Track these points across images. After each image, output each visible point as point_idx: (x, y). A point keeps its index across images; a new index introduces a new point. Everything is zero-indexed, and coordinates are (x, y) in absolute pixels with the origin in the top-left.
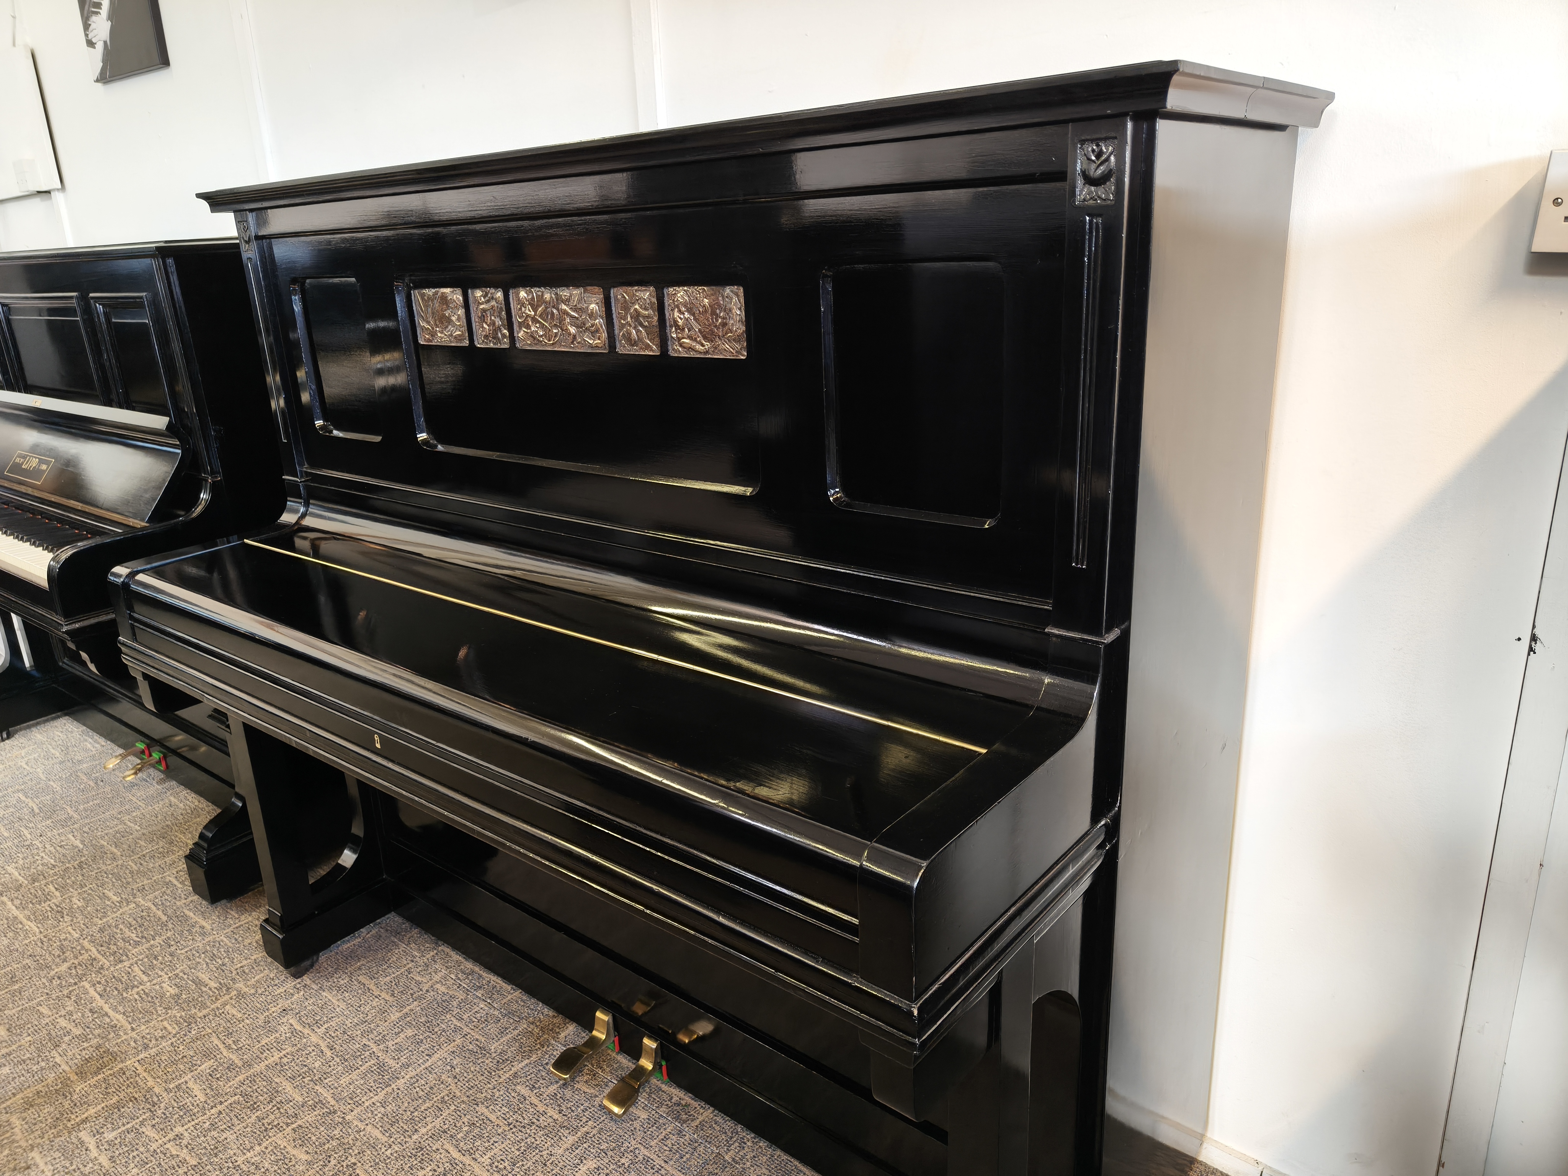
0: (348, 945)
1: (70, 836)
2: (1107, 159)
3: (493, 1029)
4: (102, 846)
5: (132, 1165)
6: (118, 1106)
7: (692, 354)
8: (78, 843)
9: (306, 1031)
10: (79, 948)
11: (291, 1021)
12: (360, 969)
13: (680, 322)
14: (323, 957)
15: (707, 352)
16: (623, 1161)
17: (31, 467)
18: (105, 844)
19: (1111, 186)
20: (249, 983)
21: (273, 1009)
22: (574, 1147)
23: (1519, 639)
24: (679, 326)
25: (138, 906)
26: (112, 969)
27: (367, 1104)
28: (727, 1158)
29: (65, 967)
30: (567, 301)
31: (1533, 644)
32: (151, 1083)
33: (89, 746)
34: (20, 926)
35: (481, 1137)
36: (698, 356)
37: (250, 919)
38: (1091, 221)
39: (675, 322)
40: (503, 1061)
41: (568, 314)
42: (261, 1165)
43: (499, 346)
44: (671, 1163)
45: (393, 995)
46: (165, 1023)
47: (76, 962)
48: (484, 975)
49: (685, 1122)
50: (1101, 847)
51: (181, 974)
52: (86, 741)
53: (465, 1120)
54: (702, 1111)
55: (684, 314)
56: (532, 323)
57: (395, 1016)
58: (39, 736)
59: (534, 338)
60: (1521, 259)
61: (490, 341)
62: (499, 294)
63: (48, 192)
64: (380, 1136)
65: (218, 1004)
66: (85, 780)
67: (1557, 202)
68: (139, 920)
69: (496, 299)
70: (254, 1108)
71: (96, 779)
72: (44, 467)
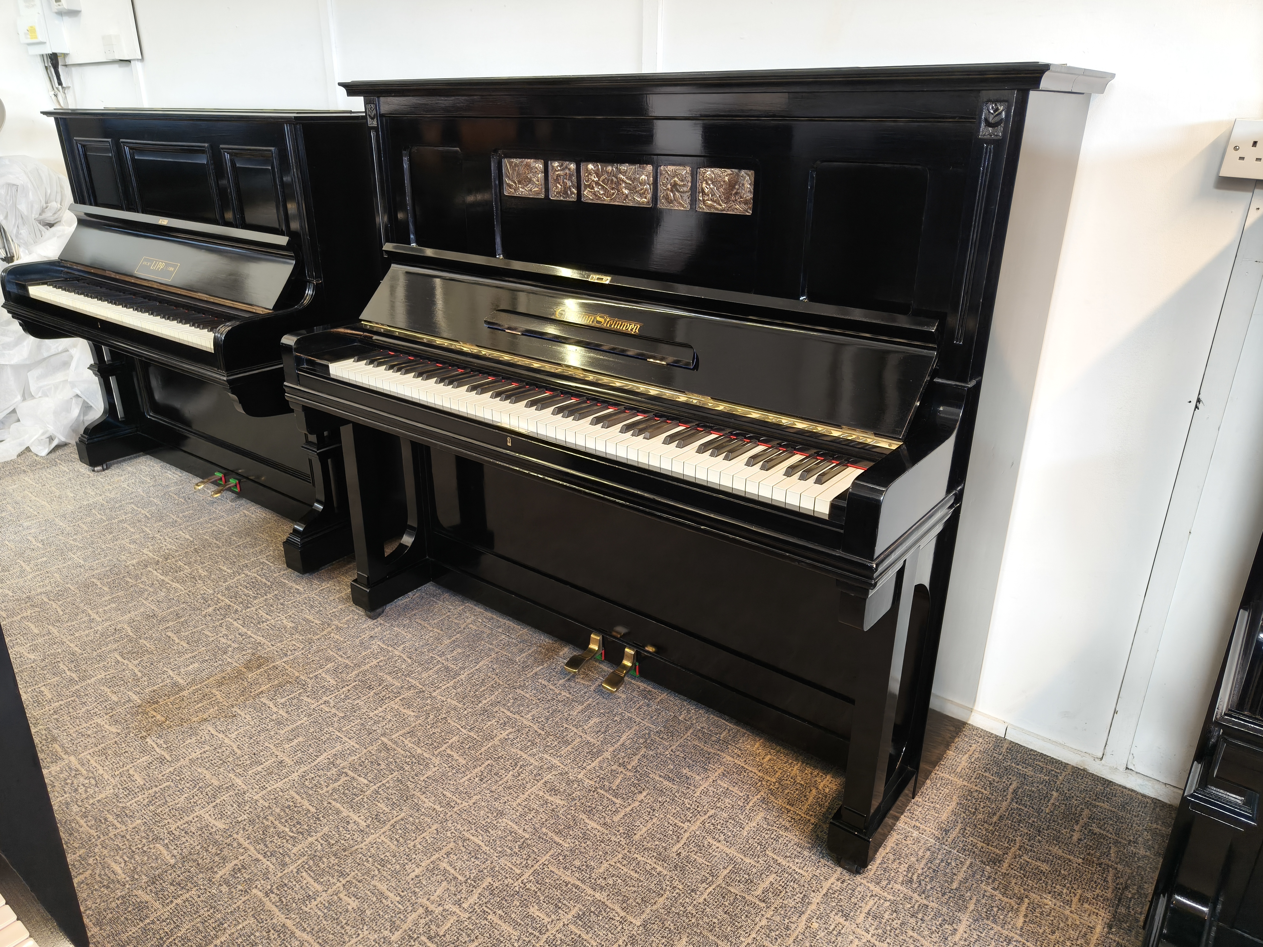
0: (402, 601)
1: (181, 532)
2: (1000, 113)
3: (515, 650)
4: (206, 540)
5: (302, 716)
6: (280, 685)
7: (713, 211)
8: (188, 537)
9: (390, 649)
10: (216, 599)
11: (378, 643)
12: (415, 615)
13: (706, 190)
14: (388, 608)
15: (724, 210)
16: (616, 718)
17: (159, 268)
18: (208, 538)
19: (1000, 128)
20: (342, 622)
21: (364, 636)
22: (583, 711)
23: (1190, 402)
24: (705, 192)
25: (247, 575)
26: (244, 611)
27: (443, 688)
28: (680, 718)
29: (210, 610)
30: (624, 173)
31: (1198, 403)
32: (297, 674)
33: (170, 476)
34: (169, 585)
35: (523, 705)
36: (717, 212)
37: (329, 585)
38: (987, 147)
39: (702, 189)
40: (525, 667)
41: (623, 181)
42: (386, 718)
43: (568, 199)
44: (646, 720)
45: (442, 630)
46: (293, 642)
47: (217, 607)
48: (501, 620)
49: (650, 699)
50: (950, 507)
51: (293, 616)
52: (166, 472)
53: (510, 697)
54: (660, 694)
55: (709, 185)
56: (596, 185)
57: (447, 642)
58: (129, 468)
59: (596, 196)
60: (1212, 180)
61: (561, 196)
62: (573, 166)
63: (129, 61)
64: (457, 704)
65: (325, 633)
66: (177, 498)
67: (1236, 148)
68: (251, 584)
69: (569, 169)
70: (370, 688)
71: (184, 497)
72: (171, 269)
